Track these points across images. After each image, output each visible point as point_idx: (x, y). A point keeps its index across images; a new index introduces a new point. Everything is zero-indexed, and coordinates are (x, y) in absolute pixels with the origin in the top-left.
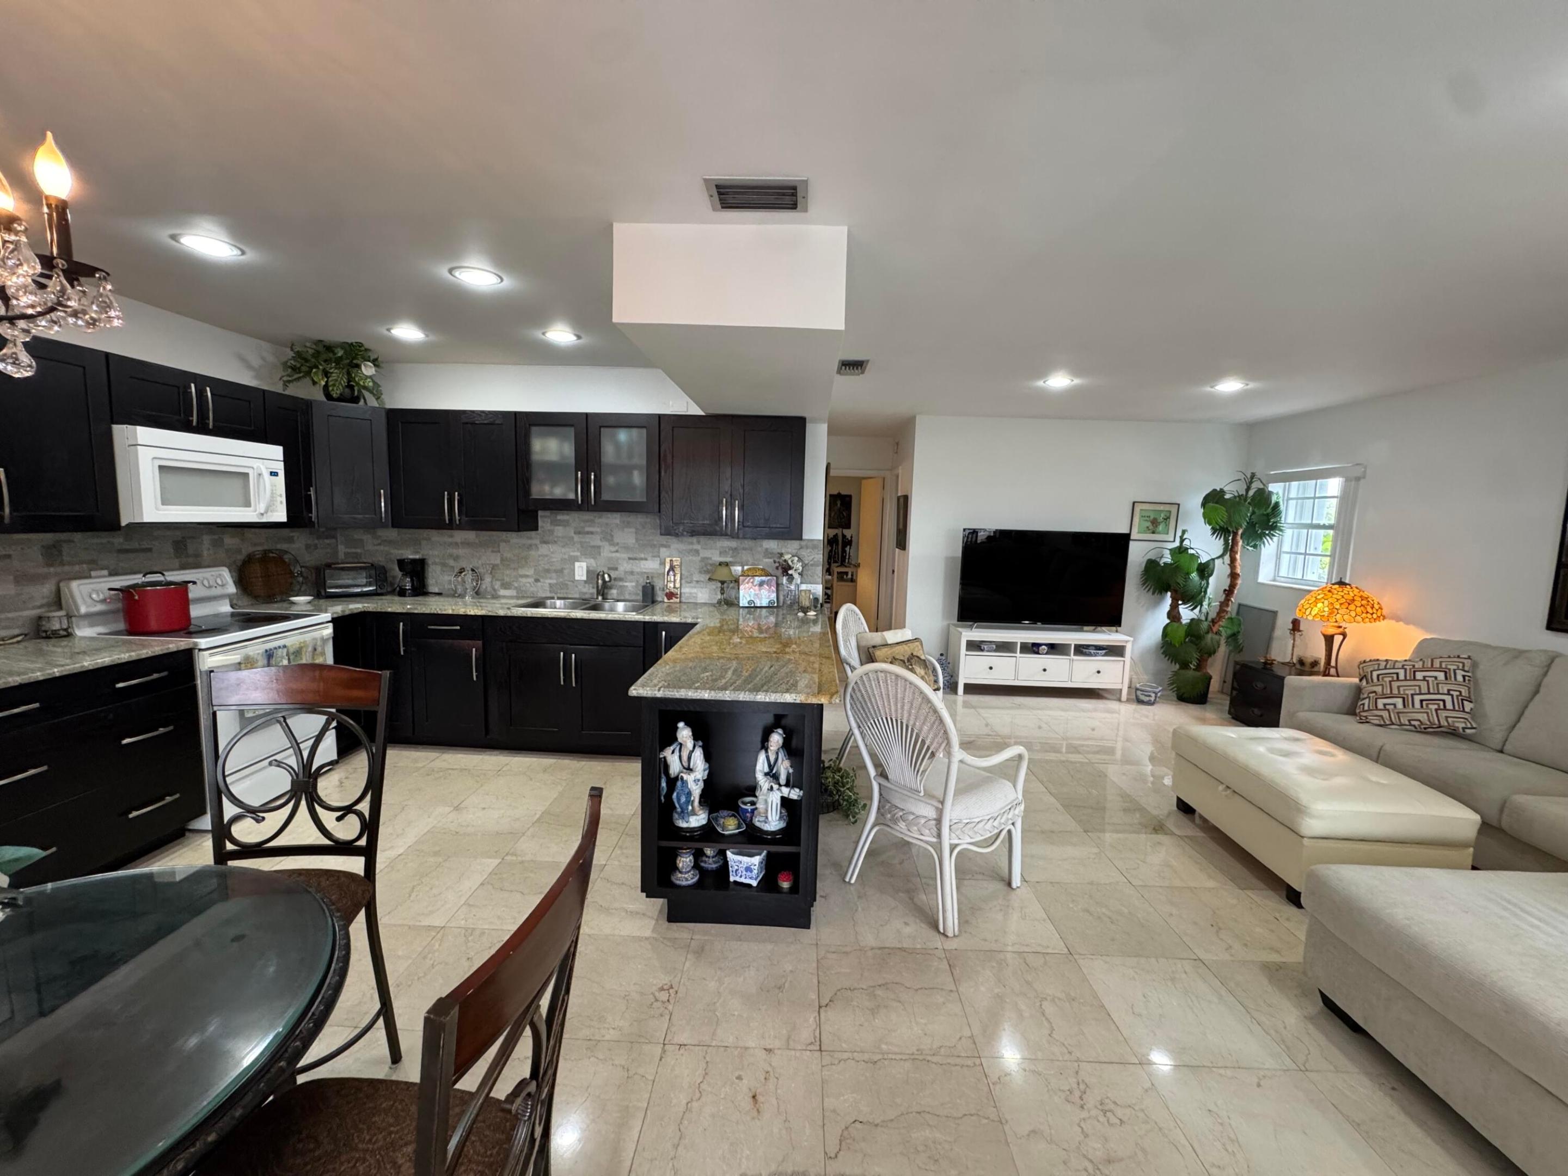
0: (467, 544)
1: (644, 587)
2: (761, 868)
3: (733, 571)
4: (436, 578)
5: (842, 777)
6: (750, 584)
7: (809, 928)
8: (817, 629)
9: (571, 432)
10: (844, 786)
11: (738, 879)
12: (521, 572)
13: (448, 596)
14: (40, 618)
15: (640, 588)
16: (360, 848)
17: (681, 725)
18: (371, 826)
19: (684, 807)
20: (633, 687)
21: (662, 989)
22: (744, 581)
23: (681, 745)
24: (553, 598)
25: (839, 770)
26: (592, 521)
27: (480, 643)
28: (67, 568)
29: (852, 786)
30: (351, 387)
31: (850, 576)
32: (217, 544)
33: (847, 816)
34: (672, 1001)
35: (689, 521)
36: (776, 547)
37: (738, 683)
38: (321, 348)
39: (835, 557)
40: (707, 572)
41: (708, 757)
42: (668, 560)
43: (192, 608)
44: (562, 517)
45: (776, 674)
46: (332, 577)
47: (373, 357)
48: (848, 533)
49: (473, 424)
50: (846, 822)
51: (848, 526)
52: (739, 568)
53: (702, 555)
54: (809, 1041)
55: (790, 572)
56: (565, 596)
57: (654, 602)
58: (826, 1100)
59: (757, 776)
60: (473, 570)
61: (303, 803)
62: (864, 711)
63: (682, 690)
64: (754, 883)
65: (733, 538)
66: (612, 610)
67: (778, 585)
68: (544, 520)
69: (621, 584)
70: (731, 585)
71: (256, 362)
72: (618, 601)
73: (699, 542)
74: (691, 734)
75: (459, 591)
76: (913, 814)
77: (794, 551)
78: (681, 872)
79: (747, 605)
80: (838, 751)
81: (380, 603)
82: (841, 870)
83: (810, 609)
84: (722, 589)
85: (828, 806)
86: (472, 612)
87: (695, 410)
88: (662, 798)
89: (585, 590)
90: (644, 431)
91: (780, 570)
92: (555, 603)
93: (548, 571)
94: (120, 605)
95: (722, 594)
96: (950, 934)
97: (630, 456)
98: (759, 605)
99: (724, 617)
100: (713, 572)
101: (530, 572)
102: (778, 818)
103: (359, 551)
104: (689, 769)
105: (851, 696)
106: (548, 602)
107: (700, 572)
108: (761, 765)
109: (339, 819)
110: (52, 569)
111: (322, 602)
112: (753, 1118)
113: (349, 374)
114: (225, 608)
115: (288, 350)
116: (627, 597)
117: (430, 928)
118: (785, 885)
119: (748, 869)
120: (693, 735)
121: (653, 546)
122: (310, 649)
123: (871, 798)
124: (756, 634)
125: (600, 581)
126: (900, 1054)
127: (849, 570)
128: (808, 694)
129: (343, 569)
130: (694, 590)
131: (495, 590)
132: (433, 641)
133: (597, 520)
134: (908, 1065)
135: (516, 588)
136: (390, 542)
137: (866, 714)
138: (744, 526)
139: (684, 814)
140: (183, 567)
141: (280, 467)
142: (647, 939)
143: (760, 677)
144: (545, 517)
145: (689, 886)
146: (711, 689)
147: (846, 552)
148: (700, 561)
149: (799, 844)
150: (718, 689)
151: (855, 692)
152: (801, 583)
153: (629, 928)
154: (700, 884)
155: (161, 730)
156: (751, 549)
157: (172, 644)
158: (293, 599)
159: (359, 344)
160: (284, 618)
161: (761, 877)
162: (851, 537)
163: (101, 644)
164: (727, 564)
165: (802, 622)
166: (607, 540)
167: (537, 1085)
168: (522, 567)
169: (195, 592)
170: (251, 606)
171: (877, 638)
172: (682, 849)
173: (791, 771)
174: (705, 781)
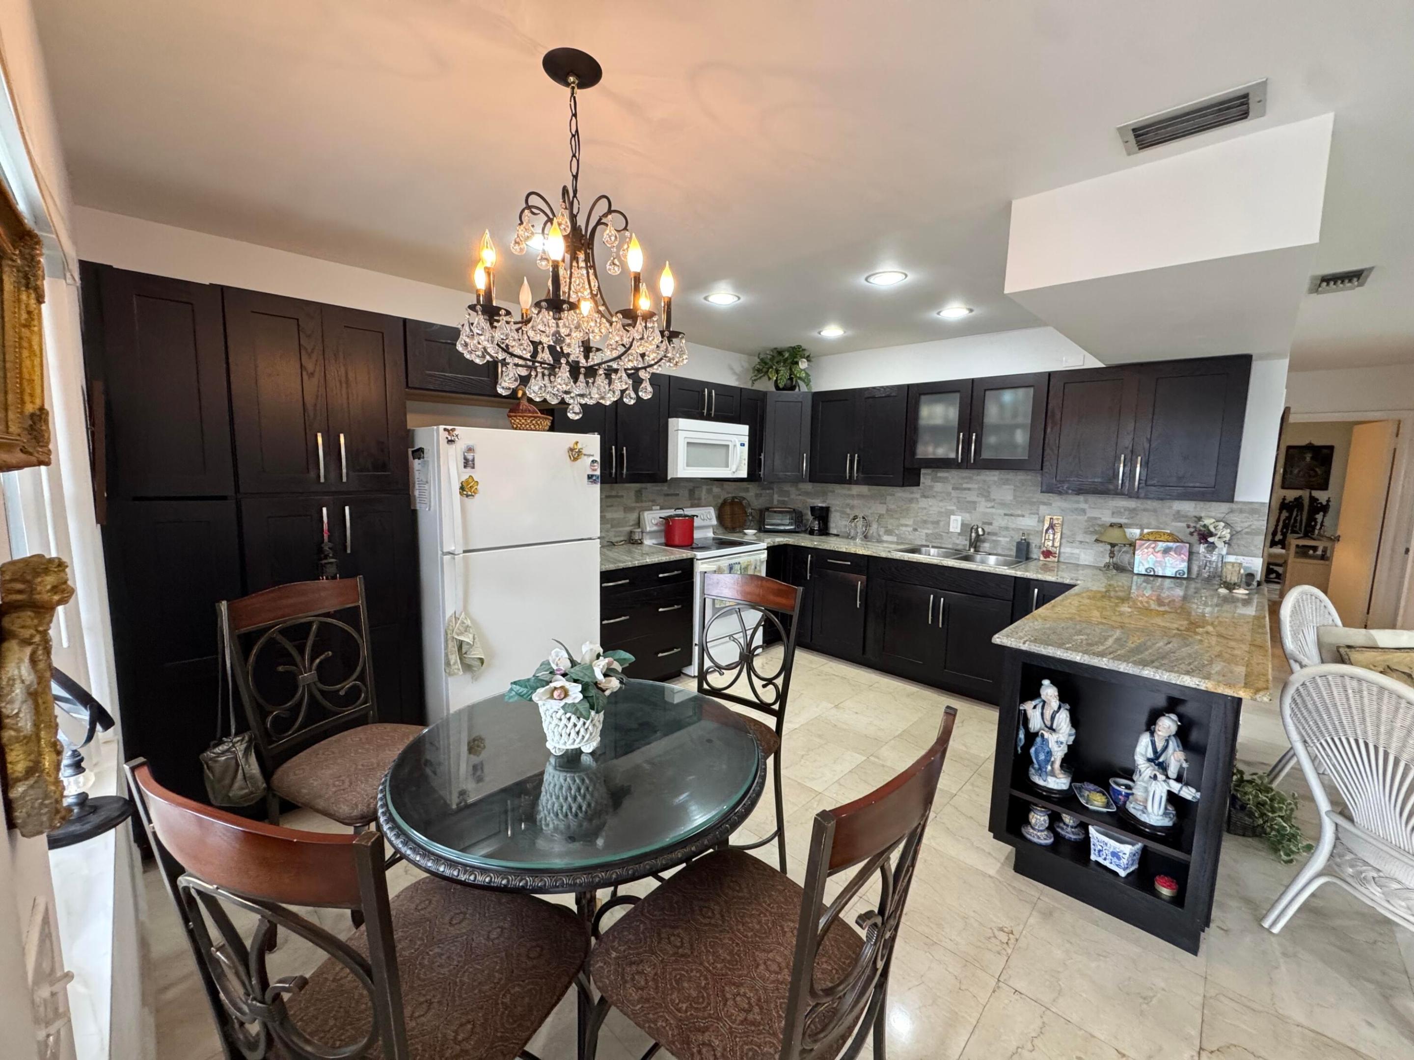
0: (860, 496)
1: (1019, 544)
2: (1133, 861)
3: (1128, 535)
4: (837, 523)
5: (1272, 800)
6: (1150, 550)
7: (1196, 954)
8: (1251, 611)
9: (957, 396)
10: (1274, 812)
11: (1101, 860)
12: (903, 521)
13: (843, 537)
14: (631, 532)
15: (1015, 544)
16: (774, 710)
17: (1046, 682)
18: (782, 697)
19: (1043, 764)
20: (997, 636)
21: (1001, 929)
22: (1141, 545)
23: (1044, 702)
24: (928, 546)
25: (1268, 790)
26: (971, 478)
27: (864, 577)
28: (644, 504)
30: (791, 379)
31: (1319, 552)
32: (709, 491)
33: (1276, 851)
34: (1012, 946)
35: (1076, 479)
36: (1192, 510)
37: (1119, 652)
38: (775, 354)
39: (1294, 526)
40: (1095, 532)
41: (1075, 722)
42: (1048, 518)
43: (695, 532)
44: (942, 474)
45: (1174, 653)
46: (768, 518)
47: (807, 354)
48: (1322, 496)
49: (874, 397)
50: (1273, 857)
51: (1324, 486)
52: (1137, 532)
53: (1089, 515)
55: (1211, 540)
56: (939, 545)
57: (1028, 558)
59: (1136, 758)
60: (863, 518)
61: (745, 670)
62: (1315, 722)
63: (1050, 647)
64: (1123, 874)
65: (1132, 497)
66: (983, 562)
67: (1191, 553)
68: (926, 477)
69: (994, 538)
70: (1124, 549)
71: (738, 369)
72: (990, 554)
73: (1086, 502)
74: (1056, 694)
75: (852, 534)
76: (1399, 882)
77: (1222, 515)
78: (1033, 828)
79: (1144, 572)
80: (1270, 769)
81: (796, 538)
83: (1240, 586)
84: (1112, 553)
85: (1245, 828)
86: (861, 551)
87: (1094, 363)
88: (1019, 749)
89: (958, 542)
90: (1031, 390)
91: (1196, 537)
92: (929, 551)
93: (925, 522)
94: (663, 528)
95: (1112, 557)
97: (1015, 415)
98: (1160, 574)
99: (1112, 582)
100: (1102, 533)
101: (910, 522)
102: (1162, 811)
103: (786, 499)
104: (1051, 729)
105: (1294, 700)
106: (924, 549)
107: (1086, 533)
108: (1143, 747)
109: (764, 686)
110: (638, 505)
111: (761, 534)
113: (791, 369)
114: (710, 534)
115: (756, 358)
116: (1000, 552)
117: (812, 790)
118: (1166, 892)
119: (1115, 854)
120: (1060, 695)
121: (1032, 503)
122: (753, 567)
123: (1318, 838)
124: (1153, 606)
125: (973, 535)
127: (1321, 545)
128: (1219, 682)
129: (775, 512)
130: (1076, 551)
131: (879, 535)
132: (830, 571)
133: (975, 478)
135: (897, 535)
136: (807, 494)
137: (1318, 727)
138: (1146, 485)
139: (1041, 770)
140: (692, 506)
141: (746, 440)
142: (990, 876)
143: (1150, 651)
144: (927, 474)
145: (1041, 845)
146: (1085, 652)
147: (1315, 520)
148: (1086, 521)
149: (1189, 852)
150: (1094, 654)
151: (1300, 695)
152: (1228, 554)
153: (973, 859)
154: (1053, 848)
155: (676, 607)
156: (1155, 511)
157: (684, 554)
158: (746, 531)
159: (799, 347)
160: (740, 544)
161: (1132, 869)
162: (1328, 501)
163: (654, 550)
164: (1121, 526)
165: (1225, 600)
166: (983, 496)
167: (883, 924)
168: (904, 517)
169: (697, 522)
170: (724, 534)
171: (1357, 636)
172: (1036, 805)
173: (1185, 765)
174: (1069, 746)
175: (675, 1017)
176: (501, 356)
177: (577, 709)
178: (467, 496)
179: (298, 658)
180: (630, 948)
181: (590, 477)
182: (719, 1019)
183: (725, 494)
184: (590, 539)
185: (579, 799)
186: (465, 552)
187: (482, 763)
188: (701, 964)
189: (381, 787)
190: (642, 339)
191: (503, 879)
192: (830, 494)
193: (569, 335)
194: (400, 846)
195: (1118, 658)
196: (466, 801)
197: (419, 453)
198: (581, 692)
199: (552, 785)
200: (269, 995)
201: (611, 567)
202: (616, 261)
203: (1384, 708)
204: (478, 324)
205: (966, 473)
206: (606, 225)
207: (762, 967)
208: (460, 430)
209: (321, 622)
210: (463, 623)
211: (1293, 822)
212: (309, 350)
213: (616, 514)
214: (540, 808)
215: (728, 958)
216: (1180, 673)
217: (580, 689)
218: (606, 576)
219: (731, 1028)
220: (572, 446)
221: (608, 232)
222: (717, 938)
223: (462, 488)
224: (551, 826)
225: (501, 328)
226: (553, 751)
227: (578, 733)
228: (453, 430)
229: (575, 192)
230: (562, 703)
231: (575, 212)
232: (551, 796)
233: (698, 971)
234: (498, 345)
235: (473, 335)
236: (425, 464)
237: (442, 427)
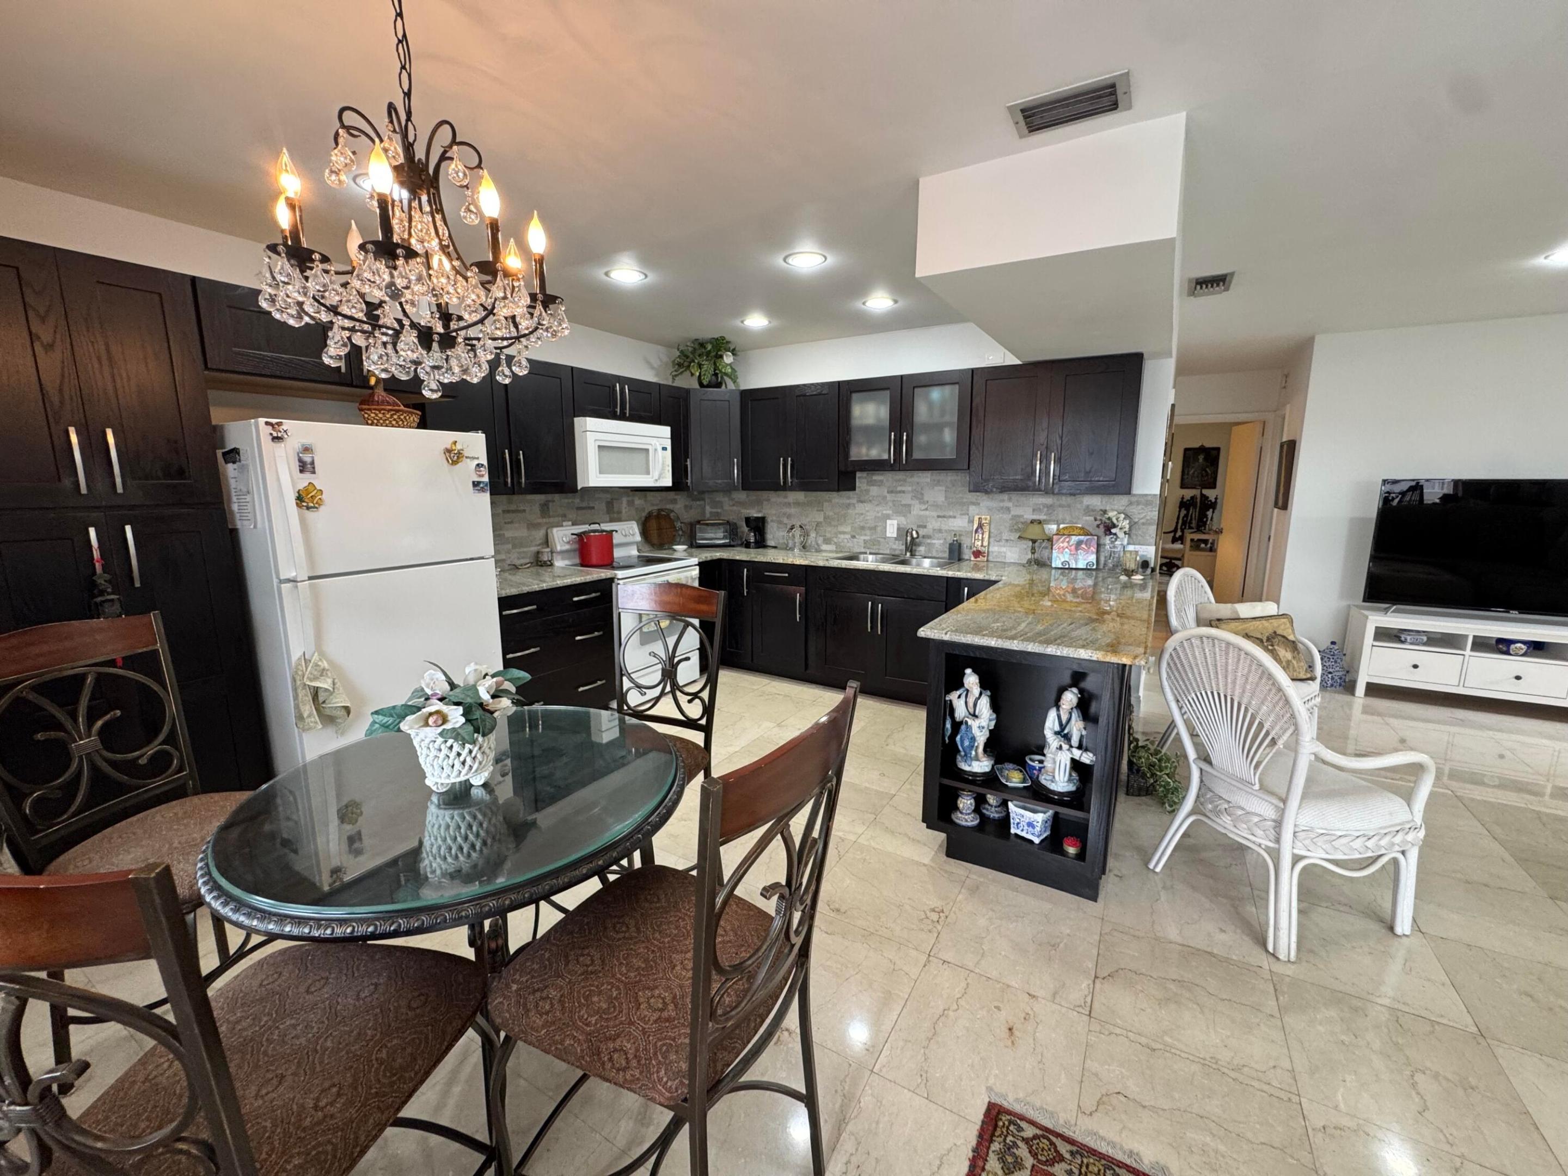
0: (797, 504)
1: (951, 545)
2: (1046, 827)
3: (1047, 532)
4: (774, 534)
5: (1160, 760)
6: (1066, 544)
7: (1096, 901)
8: (1144, 594)
9: (887, 394)
10: (1161, 771)
11: (1019, 832)
12: (841, 529)
13: (782, 549)
14: (538, 553)
15: (948, 545)
16: (701, 725)
17: (968, 671)
18: (709, 710)
19: (968, 750)
20: (921, 629)
21: (933, 910)
22: (1058, 540)
23: (968, 691)
24: (865, 553)
25: (1159, 753)
26: (905, 480)
27: (803, 589)
28: (552, 520)
29: (1174, 773)
30: (716, 375)
31: (1209, 545)
32: (631, 503)
33: (1163, 804)
34: (941, 923)
35: (999, 476)
36: (1098, 503)
37: (1029, 634)
38: (697, 346)
39: (1190, 523)
40: (1018, 530)
41: (995, 706)
42: (976, 518)
43: (615, 549)
44: (877, 477)
45: (1074, 631)
46: (701, 532)
47: (732, 347)
48: (1211, 494)
49: (805, 396)
50: (1160, 810)
51: (1213, 486)
52: (1054, 527)
53: (1013, 513)
54: (1078, 1003)
55: (1113, 531)
56: (876, 551)
57: (960, 559)
58: (1088, 1062)
59: (1046, 732)
60: (801, 527)
61: (668, 686)
62: (1184, 681)
63: (969, 635)
64: (1037, 841)
65: (1047, 493)
66: (918, 565)
67: (1099, 546)
68: (861, 480)
69: (929, 541)
70: (1044, 545)
71: (656, 363)
72: (925, 557)
73: (1010, 499)
74: (978, 681)
75: (790, 545)
76: (1243, 809)
77: (1122, 508)
78: (961, 813)
79: (1060, 566)
80: (1159, 736)
81: (732, 553)
82: (1146, 856)
83: (1137, 573)
84: (1033, 549)
85: (1140, 789)
86: (799, 561)
87: (1012, 360)
88: (947, 739)
89: (895, 547)
90: (957, 386)
91: (1102, 529)
92: (867, 558)
93: (863, 528)
94: (576, 546)
95: (1033, 553)
96: (1282, 956)
97: (943, 413)
98: (1074, 566)
99: (1034, 577)
100: (1024, 530)
101: (848, 529)
102: (1066, 779)
103: (719, 511)
104: (975, 716)
105: (1168, 664)
106: (862, 556)
107: (1011, 531)
108: (1051, 722)
109: (690, 701)
110: (544, 520)
111: (692, 549)
112: (1007, 1047)
113: (715, 363)
114: (634, 550)
115: (676, 350)
116: (934, 554)
118: (1071, 850)
119: (1030, 825)
120: (980, 682)
121: (963, 504)
122: (683, 582)
123: (1189, 785)
124: (1070, 598)
125: (909, 538)
126: (1189, 1054)
127: (1210, 538)
129: (707, 524)
130: (1004, 549)
131: (817, 544)
132: (767, 585)
133: (909, 480)
134: (1195, 1068)
135: (835, 543)
136: (742, 504)
137: (1186, 686)
138: (1060, 481)
139: (967, 757)
140: (611, 521)
141: (668, 444)
142: (924, 865)
143: (1055, 631)
144: (863, 477)
145: (968, 827)
146: (1000, 637)
147: (1206, 516)
148: (1011, 519)
149: (1088, 812)
150: (1006, 638)
151: (1172, 659)
152: (1129, 544)
153: (909, 852)
154: (980, 828)
155: (596, 634)
156: (1069, 506)
157: (604, 574)
158: (675, 547)
159: (723, 338)
160: (669, 560)
161: (1045, 836)
162: (1216, 499)
163: (568, 572)
164: (1040, 522)
165: (1125, 586)
166: (917, 498)
167: (790, 894)
168: (841, 524)
169: (617, 539)
170: (650, 551)
171: (1225, 610)
172: (964, 790)
173: (1084, 733)
174: (991, 731)
175: (583, 1032)
176: (324, 317)
177: (458, 734)
178: (308, 508)
179: (69, 725)
180: (533, 977)
181: (476, 484)
182: (631, 1023)
183: (651, 505)
184: (482, 558)
185: (471, 837)
186: (310, 578)
187: (359, 833)
188: (613, 976)
189: (201, 856)
190: (505, 298)
191: (369, 926)
192: (765, 503)
193: (407, 288)
194: (230, 914)
195: (1029, 640)
196: (341, 879)
197: (233, 455)
198: (463, 715)
199: (436, 826)
200: (33, 1092)
201: (514, 591)
202: (472, 208)
203: (1230, 661)
204: (282, 268)
205: (900, 475)
206: (451, 159)
207: (678, 968)
208: (288, 424)
209: (99, 674)
210: (317, 665)
211: (1177, 777)
212: (42, 311)
213: (516, 532)
214: (424, 855)
215: (643, 966)
216: (1077, 647)
217: (461, 712)
218: (504, 602)
219: (644, 1029)
220: (449, 447)
221: (453, 166)
222: (631, 949)
223: (300, 499)
224: (438, 872)
225: (316, 276)
226: (434, 788)
227: (464, 763)
228: (279, 424)
229: (409, 114)
230: (440, 729)
231: (411, 139)
232: (436, 839)
233: (609, 983)
234: (314, 298)
235: (278, 284)
236: (244, 469)
237: (262, 421)
